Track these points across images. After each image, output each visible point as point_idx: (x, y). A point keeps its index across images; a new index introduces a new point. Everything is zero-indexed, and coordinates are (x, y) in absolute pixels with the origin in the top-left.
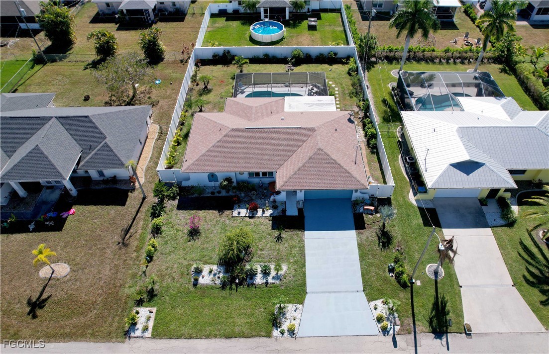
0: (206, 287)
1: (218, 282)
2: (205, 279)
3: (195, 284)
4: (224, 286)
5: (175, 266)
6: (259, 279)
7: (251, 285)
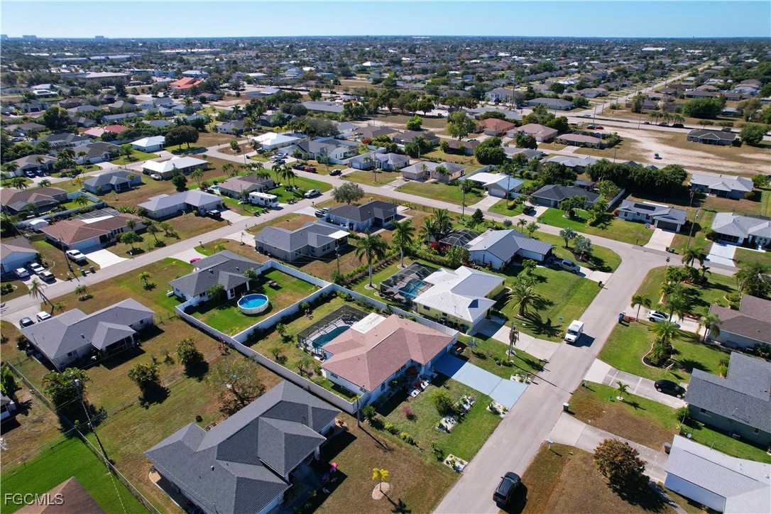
0: (453, 429)
1: (455, 422)
2: (450, 426)
3: (448, 432)
4: (459, 421)
5: (428, 435)
6: (467, 407)
7: (467, 411)
